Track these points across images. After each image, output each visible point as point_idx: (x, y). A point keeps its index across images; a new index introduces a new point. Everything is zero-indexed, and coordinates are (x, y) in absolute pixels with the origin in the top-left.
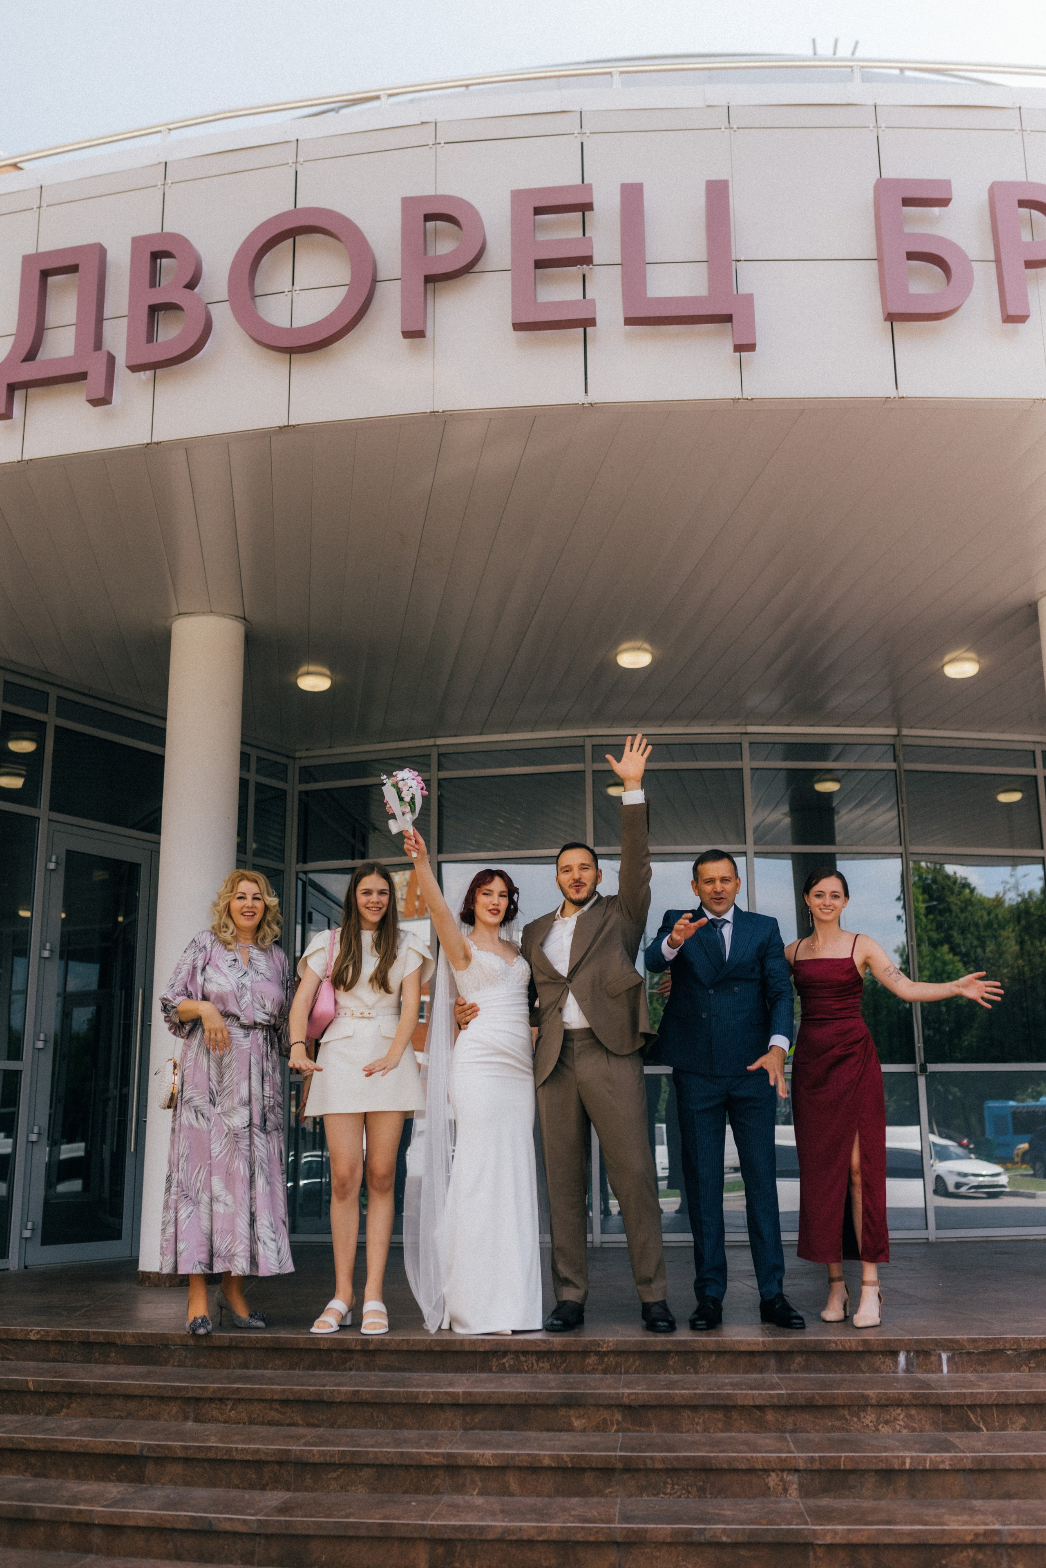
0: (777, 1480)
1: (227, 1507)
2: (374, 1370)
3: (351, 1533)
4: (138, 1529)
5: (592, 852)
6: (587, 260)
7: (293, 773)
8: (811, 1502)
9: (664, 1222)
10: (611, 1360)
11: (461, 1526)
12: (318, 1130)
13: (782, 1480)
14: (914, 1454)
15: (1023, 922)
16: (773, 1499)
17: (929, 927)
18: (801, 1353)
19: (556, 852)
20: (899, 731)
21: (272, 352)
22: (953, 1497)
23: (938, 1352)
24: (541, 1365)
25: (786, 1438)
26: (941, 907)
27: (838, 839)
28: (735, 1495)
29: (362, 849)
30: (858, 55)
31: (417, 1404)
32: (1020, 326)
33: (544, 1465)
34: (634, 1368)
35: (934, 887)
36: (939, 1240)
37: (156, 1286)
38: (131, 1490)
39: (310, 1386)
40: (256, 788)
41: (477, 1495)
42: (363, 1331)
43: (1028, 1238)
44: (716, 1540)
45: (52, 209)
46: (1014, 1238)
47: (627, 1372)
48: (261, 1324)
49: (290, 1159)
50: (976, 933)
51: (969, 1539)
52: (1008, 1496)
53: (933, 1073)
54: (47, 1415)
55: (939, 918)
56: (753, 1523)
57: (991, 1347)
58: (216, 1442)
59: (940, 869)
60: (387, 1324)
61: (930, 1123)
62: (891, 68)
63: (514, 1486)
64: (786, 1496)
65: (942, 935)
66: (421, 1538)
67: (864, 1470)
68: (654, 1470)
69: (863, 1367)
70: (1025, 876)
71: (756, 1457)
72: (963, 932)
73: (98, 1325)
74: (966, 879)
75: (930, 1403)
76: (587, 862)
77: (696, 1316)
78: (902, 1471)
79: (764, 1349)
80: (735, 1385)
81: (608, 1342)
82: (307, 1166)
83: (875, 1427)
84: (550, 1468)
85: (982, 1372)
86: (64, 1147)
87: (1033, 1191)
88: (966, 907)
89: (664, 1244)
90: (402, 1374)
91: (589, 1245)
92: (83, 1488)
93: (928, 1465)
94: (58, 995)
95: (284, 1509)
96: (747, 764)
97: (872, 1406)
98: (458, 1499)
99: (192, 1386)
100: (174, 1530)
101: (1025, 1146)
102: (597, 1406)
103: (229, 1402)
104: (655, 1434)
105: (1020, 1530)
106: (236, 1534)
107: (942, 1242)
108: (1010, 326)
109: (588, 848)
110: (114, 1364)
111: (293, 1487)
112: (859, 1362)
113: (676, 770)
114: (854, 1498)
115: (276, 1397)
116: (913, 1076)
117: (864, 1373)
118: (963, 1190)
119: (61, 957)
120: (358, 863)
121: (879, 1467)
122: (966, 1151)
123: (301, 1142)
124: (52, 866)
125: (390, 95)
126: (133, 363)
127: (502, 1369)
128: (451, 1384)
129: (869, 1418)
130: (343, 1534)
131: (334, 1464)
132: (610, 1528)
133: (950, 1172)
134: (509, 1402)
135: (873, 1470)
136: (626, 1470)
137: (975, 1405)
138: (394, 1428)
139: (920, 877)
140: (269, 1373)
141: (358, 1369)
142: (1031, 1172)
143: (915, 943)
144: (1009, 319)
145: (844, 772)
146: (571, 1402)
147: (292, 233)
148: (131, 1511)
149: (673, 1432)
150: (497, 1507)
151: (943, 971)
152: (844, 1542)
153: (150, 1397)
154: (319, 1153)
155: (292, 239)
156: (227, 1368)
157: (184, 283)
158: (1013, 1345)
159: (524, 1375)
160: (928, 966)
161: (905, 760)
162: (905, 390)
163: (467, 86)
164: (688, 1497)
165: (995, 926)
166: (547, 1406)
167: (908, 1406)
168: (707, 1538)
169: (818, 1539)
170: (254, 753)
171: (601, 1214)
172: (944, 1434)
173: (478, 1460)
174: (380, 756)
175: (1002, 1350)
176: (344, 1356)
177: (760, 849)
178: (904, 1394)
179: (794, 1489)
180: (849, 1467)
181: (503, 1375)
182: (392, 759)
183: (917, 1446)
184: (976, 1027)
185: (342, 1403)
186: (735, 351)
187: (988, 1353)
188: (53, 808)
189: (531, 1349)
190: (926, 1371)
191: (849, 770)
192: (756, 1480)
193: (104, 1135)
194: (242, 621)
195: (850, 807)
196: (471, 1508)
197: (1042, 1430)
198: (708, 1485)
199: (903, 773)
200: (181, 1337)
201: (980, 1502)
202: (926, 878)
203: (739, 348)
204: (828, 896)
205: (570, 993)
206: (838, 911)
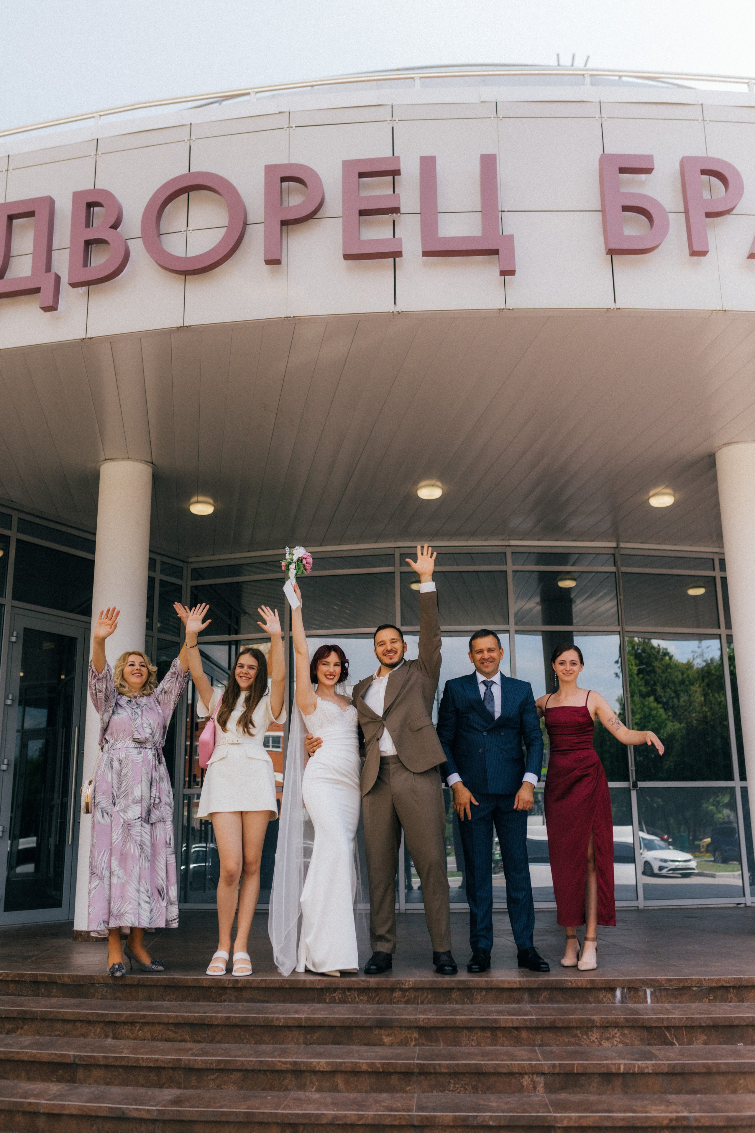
0: (529, 1080)
1: (136, 1100)
2: (242, 1002)
3: (224, 1119)
4: (71, 1116)
5: (398, 630)
6: (396, 210)
7: (187, 572)
8: (553, 1096)
9: (451, 894)
10: (412, 995)
11: (303, 1114)
12: (203, 828)
13: (532, 1080)
14: (626, 1062)
15: (706, 680)
16: (526, 1094)
17: (639, 684)
18: (546, 989)
19: (374, 630)
20: (617, 545)
21: (173, 274)
22: (654, 1093)
23: (644, 988)
24: (361, 998)
25: (535, 1051)
26: (649, 669)
27: (575, 621)
28: (499, 1092)
29: (236, 627)
30: (589, 66)
31: (272, 1026)
32: (702, 258)
33: (363, 1070)
34: (427, 1000)
35: (643, 655)
36: (646, 908)
37: (86, 941)
38: (66, 1088)
39: (195, 1013)
40: (160, 583)
41: (315, 1091)
42: (234, 974)
43: (709, 906)
44: (485, 1123)
45: (17, 171)
46: (699, 906)
47: (422, 1003)
48: (161, 968)
49: (183, 849)
50: (673, 688)
51: (665, 1123)
52: (694, 1092)
53: (643, 789)
54: (7, 1034)
55: (647, 677)
56: (512, 1112)
57: (681, 985)
58: (128, 1053)
59: (648, 643)
60: (250, 968)
61: (640, 823)
62: (614, 75)
63: (341, 1085)
64: (535, 1092)
65: (649, 689)
66: (274, 1123)
67: (591, 1074)
68: (441, 1074)
69: (591, 999)
70: (708, 647)
71: (514, 1064)
72: (664, 687)
73: (44, 969)
74: (666, 649)
75: (638, 1025)
76: (395, 637)
77: (471, 963)
78: (618, 1074)
79: (520, 986)
80: (499, 1012)
81: (409, 981)
82: (195, 854)
83: (599, 1042)
84: (367, 1072)
85: (675, 1003)
86: (21, 840)
87: (713, 873)
88: (666, 669)
89: (451, 911)
90: (262, 1004)
91: (396, 911)
92: (32, 1086)
93: (636, 1070)
94: (18, 731)
95: (177, 1102)
96: (510, 567)
97: (596, 1027)
98: (301, 1094)
99: (111, 1013)
100: (97, 1117)
101: (708, 840)
102: (401, 1027)
103: (137, 1025)
104: (441, 1048)
105: (702, 1116)
106: (142, 1120)
107: (648, 909)
108: (695, 258)
109: (395, 628)
110: (56, 997)
111: (183, 1085)
112: (588, 996)
113: (460, 572)
114: (583, 1093)
115: (171, 1021)
116: (628, 791)
117: (591, 1003)
118: (664, 871)
119: (20, 704)
120: (234, 637)
121: (602, 1072)
122: (666, 844)
123: (191, 837)
124: (14, 639)
125: (257, 92)
126: (72, 282)
127: (333, 1001)
128: (296, 1012)
129: (595, 1036)
130: (219, 1120)
131: (212, 1069)
132: (409, 1115)
133: (655, 859)
134: (338, 1025)
135: (597, 1073)
136: (420, 1074)
137: (670, 1027)
138: (256, 1043)
139: (633, 648)
140: (166, 1004)
141: (230, 1001)
142: (713, 859)
143: (629, 695)
144: (694, 253)
145: (579, 574)
146: (383, 1025)
147: (187, 190)
148: (67, 1103)
149: (456, 1046)
150: (329, 1100)
151: (650, 715)
152: (576, 1125)
153: (81, 1021)
154: (204, 845)
155: (187, 194)
156: (136, 1000)
157: (110, 225)
158: (697, 983)
159: (348, 1005)
160: (639, 711)
161: (622, 566)
162: (620, 304)
163: (312, 86)
164: (465, 1093)
165: (687, 683)
166: (365, 1027)
167: (622, 1027)
168: (479, 1122)
169: (558, 1123)
170: (159, 559)
171: (405, 889)
172: (648, 1047)
173: (315, 1067)
174: (249, 561)
175: (690, 987)
176: (220, 991)
177: (518, 628)
178: (620, 1019)
179: (541, 1087)
180: (580, 1071)
181: (333, 1005)
182: (258, 563)
183: (629, 1056)
184: (673, 754)
185: (218, 1025)
186: (501, 275)
187: (679, 989)
188: (15, 597)
189: (354, 987)
190: (635, 1002)
191: (583, 572)
192: (513, 1081)
193: (50, 832)
194: (151, 464)
195: (583, 598)
196: (310, 1101)
197: (718, 1044)
198: (480, 1084)
199: (620, 574)
200: (103, 977)
201: (673, 1096)
202: (638, 649)
203: (503, 273)
204: (568, 664)
205: (385, 729)
206: (575, 674)
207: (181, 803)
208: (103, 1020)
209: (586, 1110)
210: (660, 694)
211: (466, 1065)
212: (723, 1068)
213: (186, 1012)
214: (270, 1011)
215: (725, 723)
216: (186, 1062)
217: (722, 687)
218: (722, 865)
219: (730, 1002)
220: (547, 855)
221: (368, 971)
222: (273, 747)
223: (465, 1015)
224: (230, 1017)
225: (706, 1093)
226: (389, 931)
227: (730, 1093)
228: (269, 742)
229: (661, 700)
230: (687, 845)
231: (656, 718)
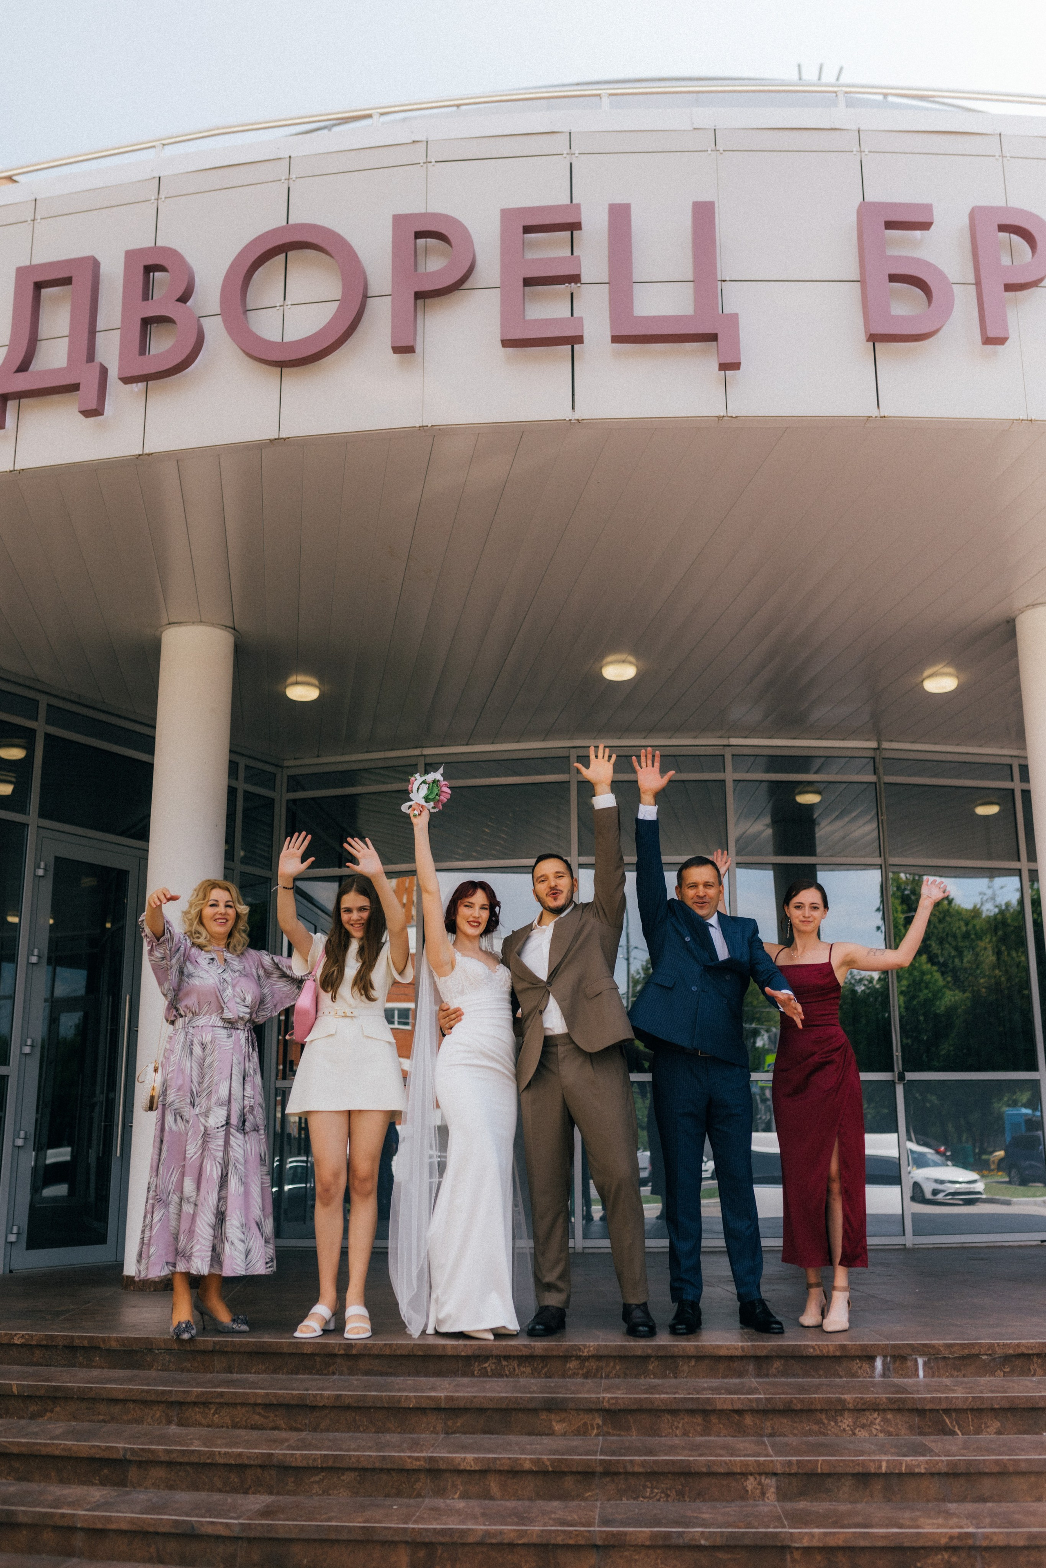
0: (755, 1483)
1: (210, 1511)
2: (357, 1374)
3: (333, 1537)
4: (120, 1532)
5: (565, 861)
6: (575, 279)
7: (282, 780)
8: (789, 1506)
9: (647, 1227)
10: (592, 1365)
11: (442, 1529)
13: (760, 1483)
14: (890, 1458)
15: (1000, 933)
16: (751, 1502)
18: (780, 1357)
20: (879, 744)
21: (264, 366)
22: (928, 1501)
23: (914, 1357)
24: (523, 1369)
25: (764, 1443)
27: (819, 850)
28: (713, 1499)
30: (842, 80)
31: (400, 1409)
32: (999, 347)
33: (525, 1469)
34: (614, 1372)
36: (916, 1247)
37: (141, 1291)
38: (114, 1493)
39: (293, 1390)
40: (244, 796)
41: (459, 1498)
42: (346, 1335)
43: (1004, 1244)
44: (694, 1543)
45: (46, 221)
46: (990, 1244)
47: (607, 1377)
48: (245, 1328)
50: (954, 943)
51: (943, 1541)
52: (983, 1499)
53: (911, 1082)
54: (31, 1418)
56: (732, 1527)
57: (966, 1352)
58: (199, 1446)
60: (369, 1327)
61: (908, 1131)
62: (875, 93)
63: (495, 1490)
64: (763, 1500)
66: (402, 1542)
67: (841, 1474)
68: (634, 1474)
69: (840, 1371)
70: (1002, 888)
71: (735, 1461)
72: (941, 942)
73: (82, 1329)
75: (907, 1407)
76: (562, 871)
77: (675, 1321)
78: (877, 1475)
79: (744, 1354)
80: (713, 1390)
81: (589, 1346)
82: (292, 1171)
83: (852, 1430)
84: (530, 1472)
85: (957, 1376)
86: (50, 1152)
87: (1008, 1198)
88: (944, 918)
89: (647, 1250)
90: (385, 1378)
91: (571, 1251)
92: (66, 1492)
93: (903, 1468)
94: (46, 1000)
95: (267, 1513)
96: (729, 776)
97: (849, 1410)
98: (440, 1502)
99: (177, 1390)
100: (156, 1533)
101: (1001, 1154)
102: (578, 1410)
103: (212, 1406)
104: (634, 1438)
105: (994, 1533)
106: (218, 1538)
107: (919, 1249)
108: (990, 347)
109: (560, 857)
110: (99, 1368)
111: (275, 1491)
112: (837, 1367)
114: (830, 1501)
115: (259, 1401)
116: (892, 1084)
117: (841, 1377)
118: (940, 1197)
119: (49, 962)
121: (856, 1471)
122: (943, 1159)
123: (286, 1148)
124: (40, 872)
125: (382, 114)
126: (126, 376)
127: (484, 1374)
128: (433, 1389)
129: (846, 1422)
130: (325, 1537)
131: (317, 1468)
132: (589, 1531)
133: (928, 1179)
134: (491, 1407)
135: (849, 1474)
136: (605, 1474)
137: (950, 1409)
138: (377, 1432)
139: (898, 888)
140: (251, 1377)
141: (341, 1374)
142: (1007, 1179)
144: (988, 341)
145: (825, 785)
146: (553, 1407)
147: (284, 249)
148: (114, 1514)
149: (652, 1436)
150: (478, 1511)
151: (922, 981)
152: (821, 1545)
153: (134, 1401)
155: (284, 255)
156: (211, 1372)
157: (177, 297)
158: (988, 1350)
159: (505, 1379)
160: (906, 975)
161: (884, 774)
162: (886, 411)
163: (458, 106)
164: (667, 1501)
165: (973, 936)
166: (529, 1410)
167: (884, 1410)
168: (686, 1541)
169: (795, 1542)
170: (242, 762)
171: (583, 1219)
172: (919, 1437)
173: (459, 1464)
174: (367, 765)
175: (977, 1355)
176: (327, 1359)
177: (740, 859)
178: (881, 1399)
179: (771, 1494)
180: (826, 1471)
181: (484, 1379)
182: (381, 768)
183: (893, 1450)
184: (953, 1035)
185: (324, 1407)
186: (720, 370)
187: (963, 1358)
188: (42, 814)
189: (512, 1354)
190: (902, 1376)
191: (830, 782)
192: (733, 1484)
193: (90, 1140)
194: (230, 630)
195: (829, 820)
196: (452, 1512)
197: (1016, 1434)
198: (687, 1489)
199: (882, 785)
200: (165, 1341)
201: (954, 1505)
202: (905, 889)
203: (724, 367)
204: (807, 907)
205: (551, 997)
206: (816, 922)
207: (272, 1100)
208: (164, 1399)
209: (835, 1524)
210: (935, 951)
211: (667, 1462)
212: (1023, 1467)
213: (280, 1389)
214: (397, 1387)
215: (1026, 992)
216: (281, 1457)
217: (1023, 943)
218: (1022, 1188)
219: (1034, 1375)
220: (778, 1173)
221: (532, 1333)
222: (399, 1023)
223: (667, 1393)
224: (341, 1395)
225: (1000, 1501)
226: (561, 1277)
227: (1033, 1501)
228: (393, 1017)
229: (936, 960)
230: (972, 1160)
231: (931, 985)
